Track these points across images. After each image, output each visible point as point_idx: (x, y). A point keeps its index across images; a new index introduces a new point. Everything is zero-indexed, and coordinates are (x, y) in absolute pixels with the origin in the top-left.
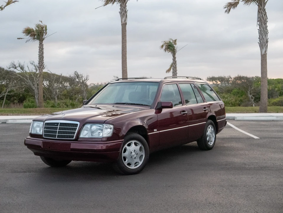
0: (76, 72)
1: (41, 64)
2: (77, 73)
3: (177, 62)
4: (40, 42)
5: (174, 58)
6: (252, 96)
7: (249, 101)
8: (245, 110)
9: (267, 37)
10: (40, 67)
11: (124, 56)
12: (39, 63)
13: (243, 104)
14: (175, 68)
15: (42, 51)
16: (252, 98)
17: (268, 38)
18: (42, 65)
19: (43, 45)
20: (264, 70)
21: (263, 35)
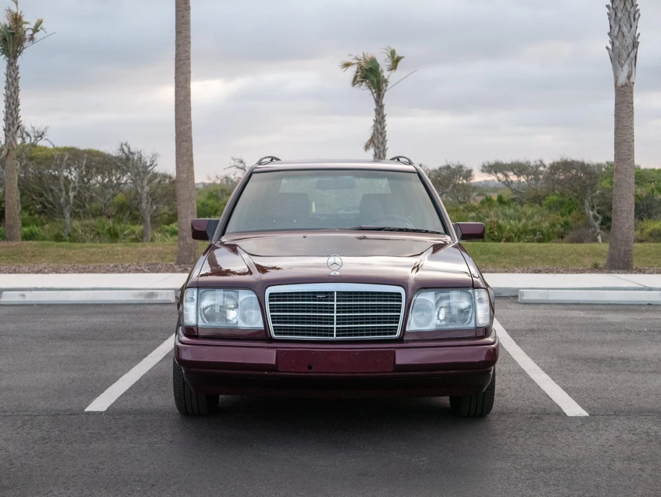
0: (126, 145)
1: (11, 122)
3: (386, 118)
4: (8, 61)
5: (379, 108)
6: (595, 212)
7: (588, 225)
8: (572, 253)
9: (634, 28)
10: (7, 129)
11: (182, 87)
12: (6, 119)
13: (572, 234)
14: (381, 134)
15: (13, 85)
16: (596, 218)
17: (639, 34)
18: (13, 123)
19: (17, 68)
20: (626, 135)
21: (621, 23)
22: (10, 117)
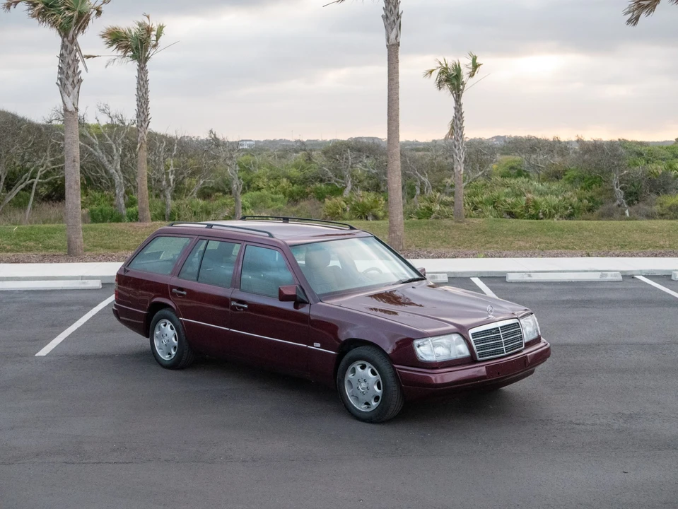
0: (212, 132)
1: (143, 119)
2: (215, 135)
3: (463, 115)
4: (139, 66)
5: (458, 106)
10: (140, 125)
11: (394, 120)
12: (138, 116)
14: (461, 129)
15: (144, 87)
18: (145, 120)
19: (147, 72)
22: (142, 115)
